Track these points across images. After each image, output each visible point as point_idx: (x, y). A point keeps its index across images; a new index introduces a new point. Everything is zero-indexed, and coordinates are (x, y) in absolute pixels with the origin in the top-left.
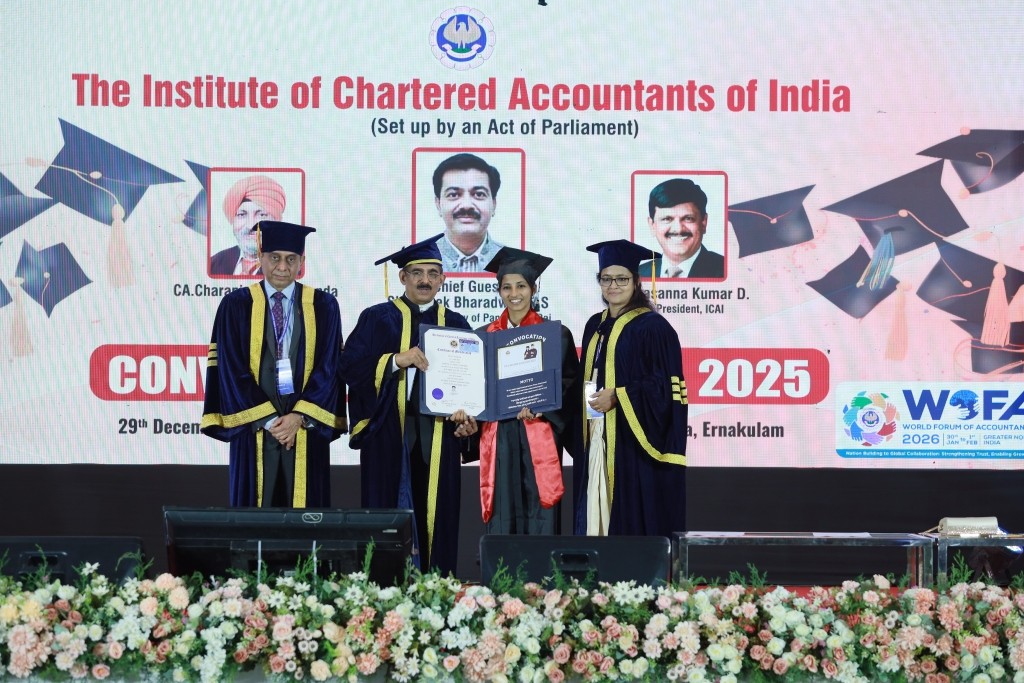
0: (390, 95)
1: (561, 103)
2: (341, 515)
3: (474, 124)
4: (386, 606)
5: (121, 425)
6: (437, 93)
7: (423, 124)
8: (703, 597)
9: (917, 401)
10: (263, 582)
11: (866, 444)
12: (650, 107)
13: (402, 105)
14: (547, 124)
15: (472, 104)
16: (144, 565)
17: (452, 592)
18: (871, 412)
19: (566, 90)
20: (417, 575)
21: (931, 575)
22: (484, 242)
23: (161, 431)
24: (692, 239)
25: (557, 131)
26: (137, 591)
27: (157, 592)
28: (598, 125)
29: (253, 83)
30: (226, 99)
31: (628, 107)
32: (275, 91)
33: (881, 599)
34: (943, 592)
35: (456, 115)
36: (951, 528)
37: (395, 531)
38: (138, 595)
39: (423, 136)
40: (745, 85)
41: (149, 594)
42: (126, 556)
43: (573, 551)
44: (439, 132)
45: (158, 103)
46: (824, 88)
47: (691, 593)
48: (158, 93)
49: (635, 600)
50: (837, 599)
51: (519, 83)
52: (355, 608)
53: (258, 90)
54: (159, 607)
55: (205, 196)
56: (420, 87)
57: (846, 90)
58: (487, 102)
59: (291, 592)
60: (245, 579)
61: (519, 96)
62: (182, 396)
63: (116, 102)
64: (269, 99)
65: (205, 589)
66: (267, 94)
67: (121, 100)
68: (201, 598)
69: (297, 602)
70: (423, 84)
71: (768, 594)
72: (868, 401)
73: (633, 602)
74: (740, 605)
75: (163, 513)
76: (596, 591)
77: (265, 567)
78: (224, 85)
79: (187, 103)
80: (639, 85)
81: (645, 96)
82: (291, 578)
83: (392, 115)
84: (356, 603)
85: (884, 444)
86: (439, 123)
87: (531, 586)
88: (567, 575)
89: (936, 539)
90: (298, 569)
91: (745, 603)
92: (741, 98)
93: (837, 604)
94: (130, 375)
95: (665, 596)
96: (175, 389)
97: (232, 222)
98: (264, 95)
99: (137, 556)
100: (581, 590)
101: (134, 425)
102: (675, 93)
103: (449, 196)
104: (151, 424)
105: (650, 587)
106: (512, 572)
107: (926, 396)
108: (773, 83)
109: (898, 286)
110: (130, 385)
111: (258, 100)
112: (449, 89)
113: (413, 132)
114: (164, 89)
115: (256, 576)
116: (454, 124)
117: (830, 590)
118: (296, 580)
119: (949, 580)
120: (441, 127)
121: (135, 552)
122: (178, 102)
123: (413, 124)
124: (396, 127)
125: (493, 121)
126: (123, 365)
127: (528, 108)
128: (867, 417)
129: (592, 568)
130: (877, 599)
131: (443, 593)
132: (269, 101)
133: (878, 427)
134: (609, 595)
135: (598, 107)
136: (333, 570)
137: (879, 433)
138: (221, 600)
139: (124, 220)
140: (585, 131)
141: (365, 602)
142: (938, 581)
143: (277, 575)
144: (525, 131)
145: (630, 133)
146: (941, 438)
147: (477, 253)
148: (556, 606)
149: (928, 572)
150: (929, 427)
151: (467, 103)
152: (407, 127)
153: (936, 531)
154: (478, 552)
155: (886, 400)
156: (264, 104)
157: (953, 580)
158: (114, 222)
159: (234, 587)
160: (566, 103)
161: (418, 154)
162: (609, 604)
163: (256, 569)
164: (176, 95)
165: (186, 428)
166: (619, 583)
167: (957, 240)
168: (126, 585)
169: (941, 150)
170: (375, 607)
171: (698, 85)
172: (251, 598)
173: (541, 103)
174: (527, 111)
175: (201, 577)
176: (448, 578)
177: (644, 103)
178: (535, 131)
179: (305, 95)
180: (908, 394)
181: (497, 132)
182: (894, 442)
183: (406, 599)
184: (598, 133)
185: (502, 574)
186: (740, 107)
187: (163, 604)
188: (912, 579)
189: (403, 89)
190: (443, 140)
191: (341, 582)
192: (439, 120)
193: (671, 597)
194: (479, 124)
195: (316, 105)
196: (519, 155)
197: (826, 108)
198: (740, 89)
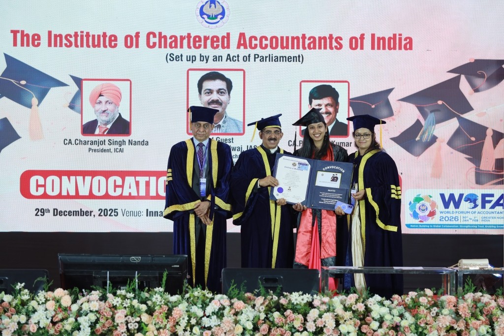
0: (176, 42)
1: (264, 46)
2: (150, 258)
3: (219, 57)
4: (174, 305)
5: (36, 212)
6: (200, 41)
7: (193, 56)
8: (337, 300)
9: (447, 199)
10: (110, 293)
11: (421, 221)
12: (310, 48)
13: (182, 47)
14: (257, 56)
15: (218, 46)
16: (48, 284)
17: (207, 298)
18: (423, 205)
19: (266, 39)
20: (189, 288)
21: (454, 289)
22: (224, 117)
23: (57, 215)
24: (331, 116)
25: (262, 60)
26: (45, 298)
27: (55, 298)
28: (283, 57)
29: (105, 35)
30: (91, 43)
31: (298, 48)
32: (116, 39)
33: (429, 301)
34: (461, 298)
35: (209, 52)
36: (465, 265)
37: (178, 266)
38: (45, 299)
39: (192, 62)
40: (358, 36)
41: (51, 299)
42: (39, 279)
43: (270, 276)
44: (201, 60)
45: (56, 45)
46: (399, 38)
47: (331, 298)
48: (55, 40)
49: (302, 301)
50: (406, 301)
51: (242, 35)
52: (157, 306)
53: (107, 39)
54: (56, 306)
55: (79, 94)
56: (191, 37)
57: (411, 39)
58: (226, 45)
59: (124, 298)
60: (101, 291)
61: (242, 42)
62: (68, 197)
63: (34, 45)
64: (113, 43)
65: (79, 296)
66: (112, 41)
67: (36, 44)
68: (78, 301)
69: (127, 303)
70: (193, 35)
71: (370, 298)
72: (422, 199)
73: (300, 303)
74: (356, 304)
75: (58, 257)
76: (282, 297)
77: (111, 285)
78: (90, 36)
79: (71, 45)
80: (304, 36)
81: (307, 42)
82: (124, 291)
83: (177, 52)
84: (158, 304)
85: (430, 221)
86: (201, 56)
87: (248, 295)
88: (267, 289)
89: (457, 270)
90: (128, 286)
91: (358, 303)
92: (356, 43)
93: (406, 304)
94: (41, 186)
95: (317, 300)
96: (64, 193)
97: (94, 107)
98: (110, 41)
99: (45, 279)
100: (274, 296)
101: (42, 212)
102: (323, 41)
103: (206, 93)
104: (52, 211)
105: (310, 295)
106: (238, 287)
107: (452, 196)
108: (373, 36)
109: (437, 140)
110: (41, 191)
111: (107, 44)
112: (206, 38)
113: (187, 60)
114: (58, 38)
115: (106, 289)
116: (208, 56)
117: (402, 296)
118: (127, 292)
119: (464, 291)
120: (202, 57)
121: (43, 277)
122: (66, 45)
123: (187, 56)
124: (179, 58)
125: (229, 55)
126: (37, 180)
127: (247, 48)
128: (421, 208)
129: (280, 285)
130: (426, 301)
131: (203, 298)
132: (113, 45)
133: (427, 213)
134: (288, 299)
135: (283, 48)
136: (146, 286)
137: (428, 216)
138: (88, 302)
139: (38, 105)
140: (276, 60)
141: (163, 303)
142: (458, 292)
143: (117, 289)
144: (245, 60)
145: (299, 61)
146: (459, 218)
147: (221, 123)
148: (261, 305)
149: (453, 287)
150: (453, 212)
151: (215, 46)
152: (184, 58)
153: (457, 266)
154: (221, 277)
155: (431, 199)
156: (111, 46)
157: (466, 291)
158: (33, 107)
159: (95, 295)
160: (266, 46)
161: (190, 71)
162: (288, 304)
163: (107, 286)
164: (64, 41)
165: (70, 213)
166: (293, 293)
167: (467, 116)
168: (39, 294)
169: (460, 70)
170: (168, 305)
171: (334, 36)
172: (104, 301)
173: (253, 46)
174: (245, 50)
175: (78, 290)
176: (206, 291)
177: (306, 46)
178: (250, 60)
179: (131, 41)
180: (442, 196)
181: (231, 61)
182: (435, 220)
183: (184, 301)
184: (283, 61)
185: (233, 289)
186: (356, 48)
187: (58, 304)
188: (444, 291)
189: (182, 38)
190: (203, 65)
191: (150, 293)
192: (201, 54)
193: (321, 300)
194: (221, 56)
195: (137, 46)
196: (243, 72)
197: (400, 48)
198: (356, 38)
